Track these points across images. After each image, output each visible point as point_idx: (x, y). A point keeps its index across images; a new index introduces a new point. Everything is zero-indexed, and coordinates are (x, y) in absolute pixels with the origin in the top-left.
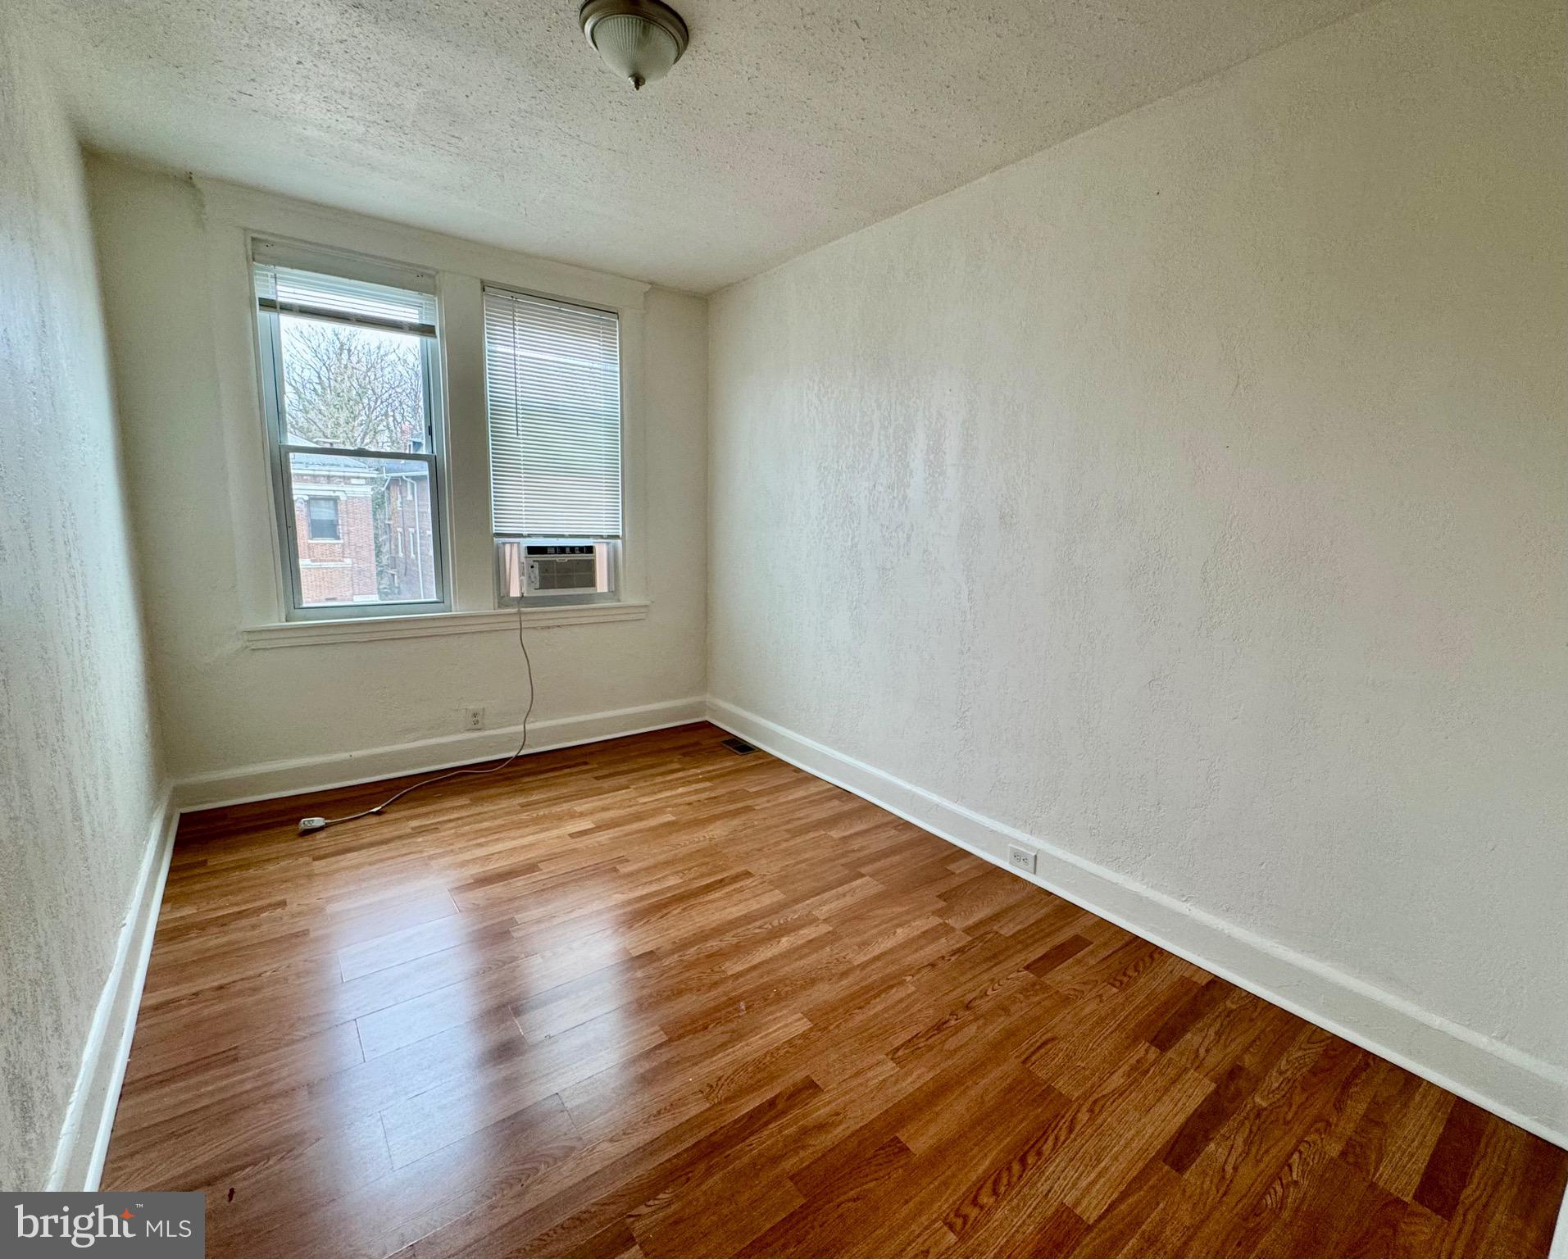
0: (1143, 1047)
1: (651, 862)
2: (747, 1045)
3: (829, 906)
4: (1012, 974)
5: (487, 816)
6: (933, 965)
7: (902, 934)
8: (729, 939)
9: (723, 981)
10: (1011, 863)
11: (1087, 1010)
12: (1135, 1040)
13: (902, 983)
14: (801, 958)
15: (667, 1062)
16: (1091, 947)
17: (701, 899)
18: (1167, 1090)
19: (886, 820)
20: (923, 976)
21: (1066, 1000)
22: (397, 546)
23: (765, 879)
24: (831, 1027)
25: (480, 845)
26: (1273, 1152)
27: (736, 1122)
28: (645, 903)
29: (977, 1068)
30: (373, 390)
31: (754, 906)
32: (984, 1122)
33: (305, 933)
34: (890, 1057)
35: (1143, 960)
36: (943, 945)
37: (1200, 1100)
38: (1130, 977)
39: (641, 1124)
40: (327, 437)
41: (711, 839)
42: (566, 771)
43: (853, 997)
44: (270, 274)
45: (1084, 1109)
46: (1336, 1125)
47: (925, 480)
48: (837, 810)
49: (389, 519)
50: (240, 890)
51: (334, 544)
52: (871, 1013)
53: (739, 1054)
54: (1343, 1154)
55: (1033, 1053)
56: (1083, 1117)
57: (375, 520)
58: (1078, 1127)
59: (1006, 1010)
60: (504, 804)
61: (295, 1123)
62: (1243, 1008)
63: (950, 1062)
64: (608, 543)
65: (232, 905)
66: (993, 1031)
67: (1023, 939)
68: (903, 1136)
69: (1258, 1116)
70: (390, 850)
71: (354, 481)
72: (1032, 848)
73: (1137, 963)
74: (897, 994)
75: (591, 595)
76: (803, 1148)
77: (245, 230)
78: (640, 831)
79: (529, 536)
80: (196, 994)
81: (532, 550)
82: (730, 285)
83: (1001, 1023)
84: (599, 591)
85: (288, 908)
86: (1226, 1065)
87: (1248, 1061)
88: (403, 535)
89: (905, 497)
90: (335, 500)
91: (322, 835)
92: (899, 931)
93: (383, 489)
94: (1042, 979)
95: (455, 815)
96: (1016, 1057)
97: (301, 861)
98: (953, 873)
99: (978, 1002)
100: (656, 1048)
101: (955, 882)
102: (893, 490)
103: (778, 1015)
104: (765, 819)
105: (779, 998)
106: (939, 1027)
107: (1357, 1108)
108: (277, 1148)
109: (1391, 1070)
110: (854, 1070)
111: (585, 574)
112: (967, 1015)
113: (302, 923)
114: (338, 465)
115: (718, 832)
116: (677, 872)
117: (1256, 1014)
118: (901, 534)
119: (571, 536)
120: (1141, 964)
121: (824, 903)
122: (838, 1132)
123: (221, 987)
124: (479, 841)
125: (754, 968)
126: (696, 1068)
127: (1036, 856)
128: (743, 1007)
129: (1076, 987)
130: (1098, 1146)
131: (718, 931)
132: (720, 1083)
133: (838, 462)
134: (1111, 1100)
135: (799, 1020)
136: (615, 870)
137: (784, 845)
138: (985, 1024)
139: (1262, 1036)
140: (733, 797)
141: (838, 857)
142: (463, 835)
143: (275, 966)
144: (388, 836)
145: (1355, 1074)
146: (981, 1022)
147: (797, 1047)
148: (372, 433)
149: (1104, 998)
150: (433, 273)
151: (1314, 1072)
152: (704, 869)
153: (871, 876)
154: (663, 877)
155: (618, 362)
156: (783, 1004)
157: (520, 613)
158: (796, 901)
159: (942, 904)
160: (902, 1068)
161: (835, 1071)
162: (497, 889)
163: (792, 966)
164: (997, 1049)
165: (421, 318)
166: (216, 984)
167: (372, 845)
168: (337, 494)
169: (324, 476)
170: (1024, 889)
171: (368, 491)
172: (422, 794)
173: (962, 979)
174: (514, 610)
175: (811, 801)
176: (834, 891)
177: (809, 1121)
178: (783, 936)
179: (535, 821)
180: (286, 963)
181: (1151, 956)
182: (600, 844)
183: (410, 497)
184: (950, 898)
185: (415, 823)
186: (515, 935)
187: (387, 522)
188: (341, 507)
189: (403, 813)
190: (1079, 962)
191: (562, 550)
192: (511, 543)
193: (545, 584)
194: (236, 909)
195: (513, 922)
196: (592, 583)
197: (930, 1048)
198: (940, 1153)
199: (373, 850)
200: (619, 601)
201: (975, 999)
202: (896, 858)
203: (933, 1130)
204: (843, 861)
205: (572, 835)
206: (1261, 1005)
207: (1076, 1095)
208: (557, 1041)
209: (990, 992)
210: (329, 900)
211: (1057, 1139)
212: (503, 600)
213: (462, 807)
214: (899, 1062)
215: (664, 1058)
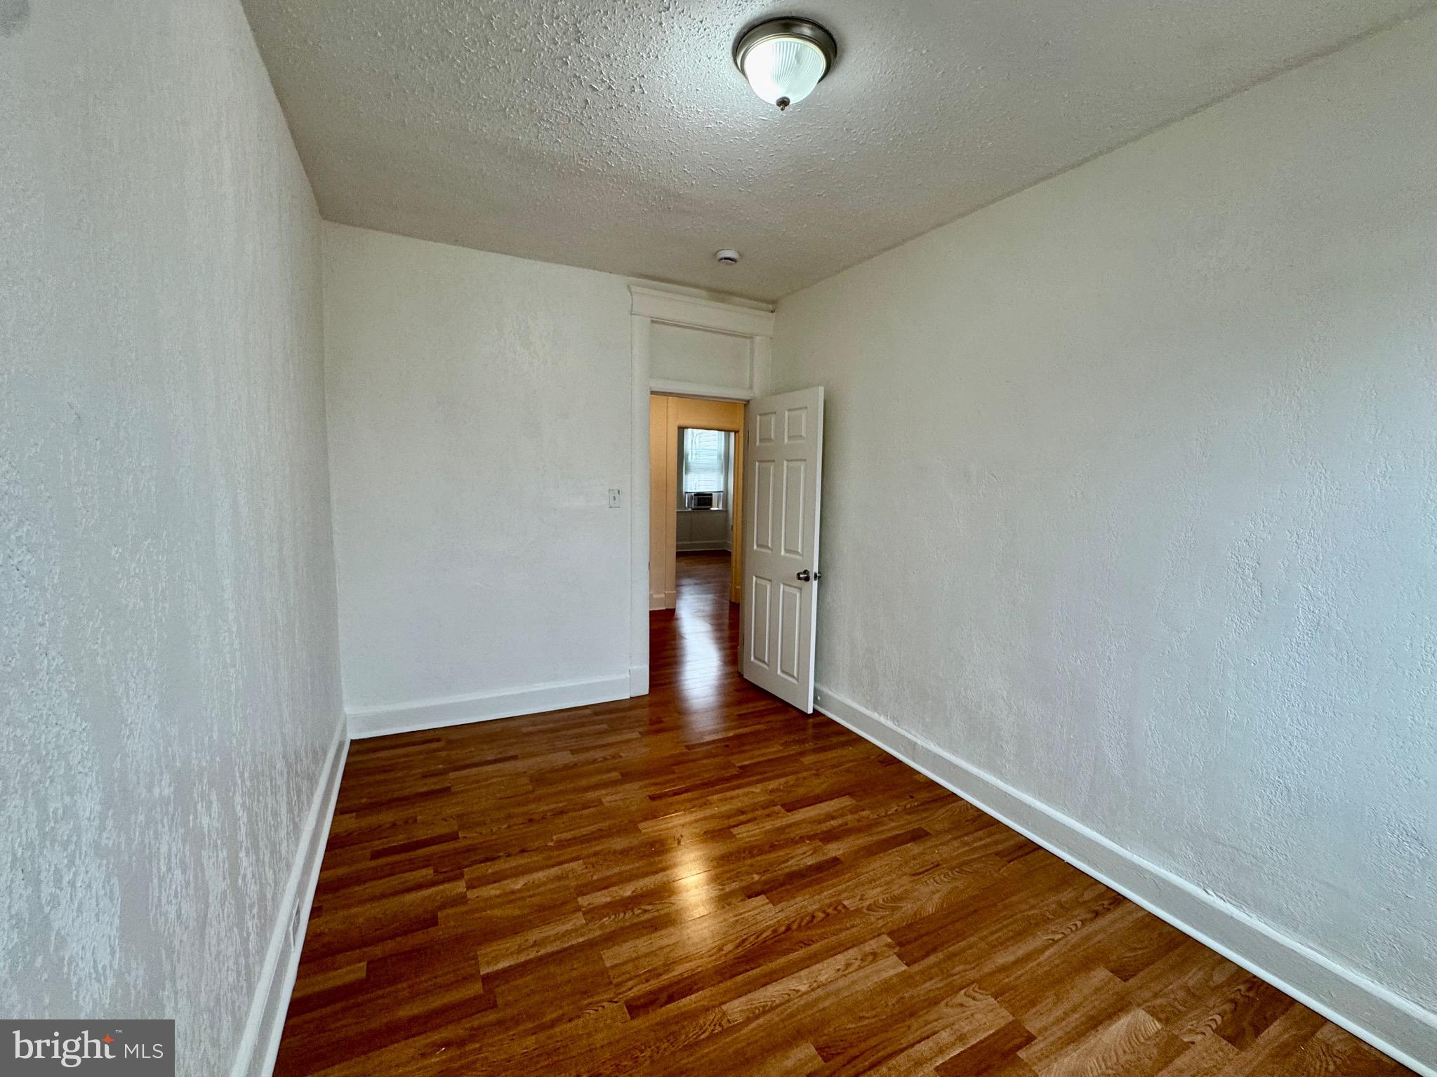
6: (524, 851)
7: (520, 883)
13: (559, 842)
24: (625, 823)
43: (600, 838)
92: (520, 886)
122: (647, 782)
160: (599, 799)
161: (637, 804)
215: (731, 820)
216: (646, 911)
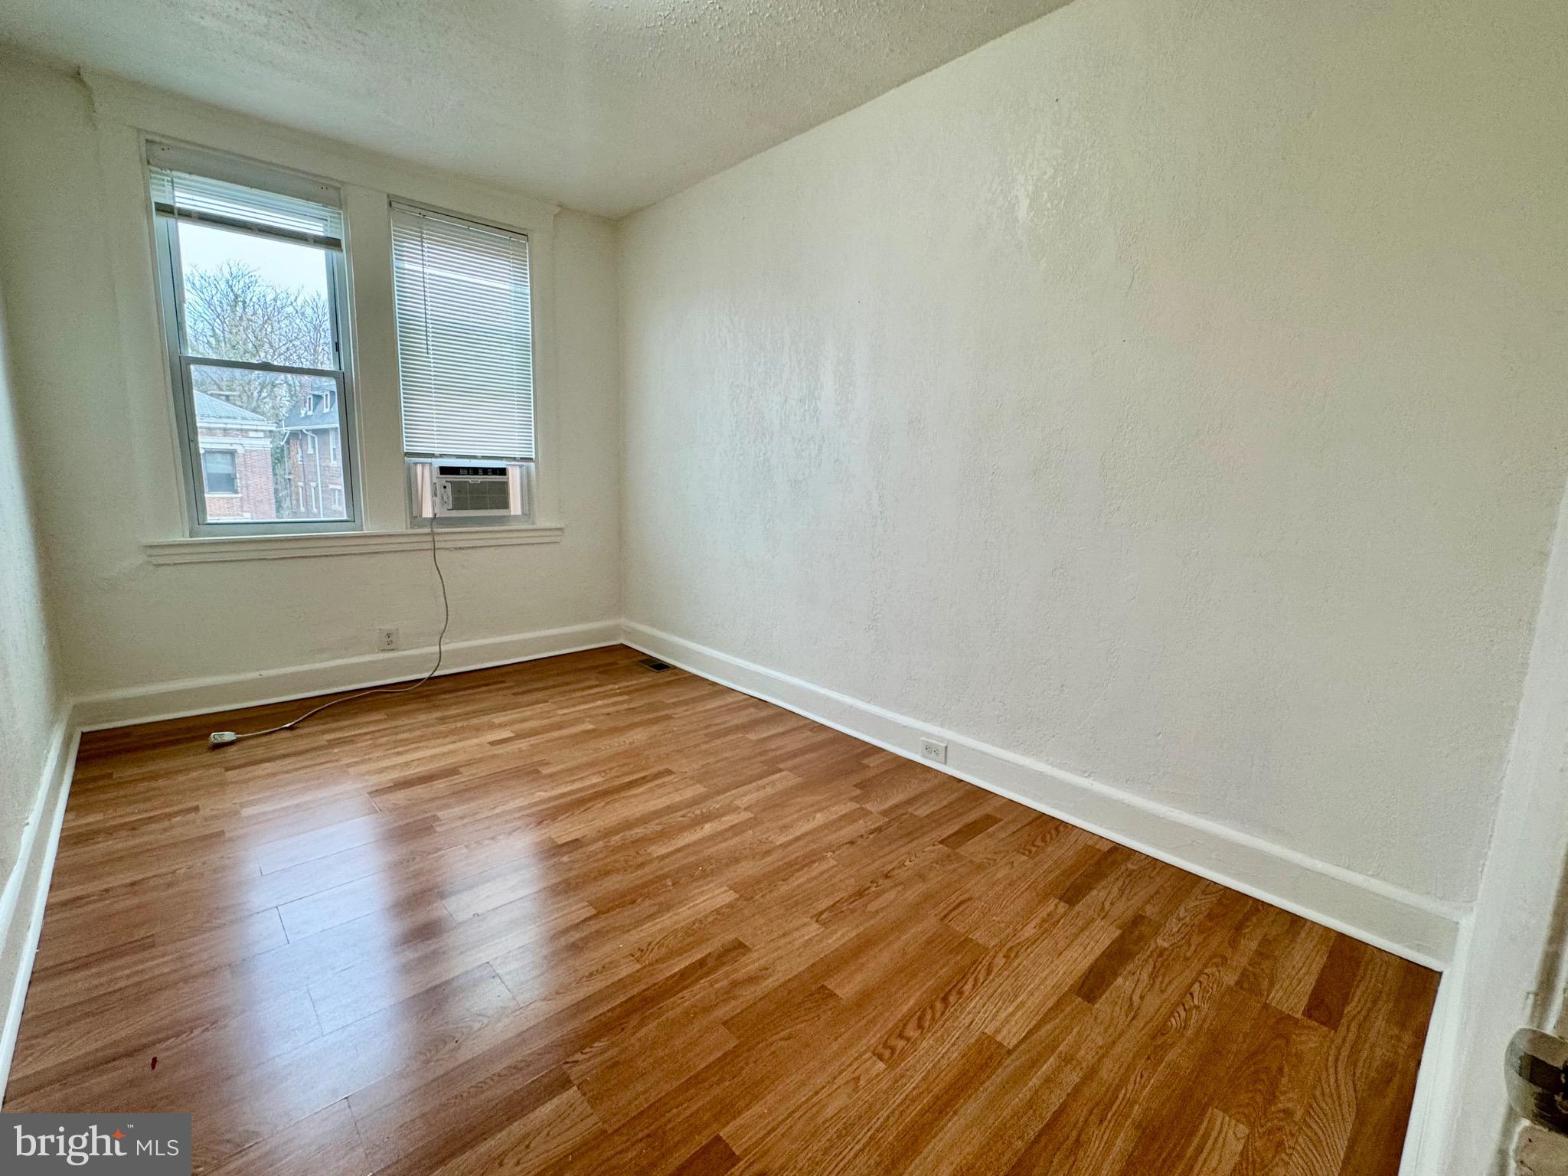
0: (1052, 903)
1: (574, 763)
2: (676, 914)
3: (749, 796)
4: (928, 848)
5: (405, 728)
6: (852, 843)
7: (820, 818)
8: (653, 827)
9: (650, 861)
10: (924, 756)
11: (1000, 875)
12: (1044, 898)
13: (824, 858)
14: (725, 840)
15: (597, 931)
16: (1001, 823)
17: (624, 794)
18: (1076, 936)
19: (802, 723)
20: (843, 852)
21: (980, 867)
22: (298, 500)
23: (686, 775)
24: (757, 897)
25: (398, 754)
26: (1175, 984)
27: (667, 979)
28: (568, 799)
29: (899, 926)
30: (270, 343)
31: (677, 798)
32: (905, 971)
33: (222, 833)
34: (815, 919)
35: (1049, 832)
36: (860, 826)
37: (1107, 943)
38: (1038, 847)
39: (573, 985)
40: (222, 390)
41: (631, 744)
42: (484, 689)
43: (777, 871)
44: (166, 178)
45: (1001, 955)
46: (1231, 959)
47: (836, 391)
48: (753, 717)
49: (290, 474)
50: (149, 799)
51: (232, 498)
52: (796, 884)
53: (668, 923)
54: (1238, 983)
55: (951, 911)
56: (1000, 961)
57: (275, 475)
58: (996, 970)
59: (922, 877)
60: (422, 717)
61: (216, 1000)
62: (1142, 869)
63: (872, 922)
64: (521, 466)
65: (140, 812)
66: (912, 894)
67: (936, 819)
68: (830, 984)
69: (1161, 955)
70: (307, 759)
71: (251, 434)
72: (942, 740)
73: (1044, 835)
74: (817, 868)
75: (505, 516)
76: (735, 998)
77: (139, 130)
78: (561, 738)
79: (441, 456)
80: (107, 890)
81: (444, 471)
82: (640, 210)
83: (920, 888)
84: (512, 514)
85: (201, 813)
86: (1130, 914)
87: (1149, 910)
88: (304, 489)
89: (816, 410)
90: (232, 453)
91: (234, 748)
92: (818, 815)
93: (282, 443)
94: (957, 851)
95: (372, 728)
96: (936, 915)
97: (212, 771)
98: (868, 766)
99: (896, 872)
100: (585, 920)
101: (870, 774)
102: (805, 404)
103: (705, 888)
104: (684, 725)
105: (705, 875)
106: (860, 894)
107: (1250, 945)
108: (199, 1021)
109: (1278, 914)
110: (781, 932)
111: (499, 497)
112: (888, 883)
113: (215, 826)
114: (235, 418)
115: (639, 736)
116: (599, 772)
117: (1155, 872)
118: (812, 446)
119: (484, 458)
120: (1048, 836)
121: (744, 795)
122: (769, 984)
123: (133, 884)
124: (397, 750)
125: (678, 850)
126: (626, 936)
127: (946, 747)
128: (670, 883)
129: (989, 856)
130: (1015, 984)
131: (643, 820)
132: (650, 947)
133: (749, 379)
134: (1025, 947)
135: (725, 891)
136: (537, 772)
137: (704, 747)
138: (904, 889)
139: (1161, 890)
140: (652, 707)
141: (756, 756)
142: (380, 745)
143: (190, 863)
144: (302, 748)
145: (1247, 918)
146: (900, 888)
147: (723, 915)
148: (269, 387)
149: (1015, 864)
150: (338, 185)
151: (1210, 916)
152: (626, 769)
153: (790, 770)
154: (586, 776)
155: (529, 284)
156: (710, 879)
157: (433, 534)
158: (718, 793)
159: (858, 792)
160: (827, 928)
161: (762, 933)
162: (419, 791)
163: (717, 848)
164: (916, 911)
165: (326, 230)
166: (128, 881)
167: (285, 756)
168: (234, 447)
169: (220, 429)
170: (936, 777)
171: (267, 444)
172: (336, 711)
173: (881, 854)
174: (427, 530)
175: (731, 709)
176: (754, 784)
177: (739, 975)
178: (706, 822)
179: (452, 732)
180: (202, 860)
181: (1057, 829)
182: (520, 750)
183: (311, 451)
184: (866, 788)
185: (328, 737)
186: (438, 829)
187: (287, 477)
188: (239, 460)
189: (316, 728)
190: (990, 836)
191: (475, 471)
192: (423, 464)
193: (458, 505)
194: (144, 816)
195: (436, 818)
196: (505, 505)
197: (852, 911)
198: (864, 998)
199: (287, 761)
200: (533, 524)
201: (893, 869)
202: (813, 755)
203: (859, 978)
204: (763, 758)
205: (492, 743)
206: (1160, 865)
207: (992, 944)
208: (485, 918)
209: (907, 863)
210: (243, 805)
211: (976, 980)
212: (415, 519)
213: (380, 721)
214: (824, 924)
215: (594, 928)
216: (683, 816)
